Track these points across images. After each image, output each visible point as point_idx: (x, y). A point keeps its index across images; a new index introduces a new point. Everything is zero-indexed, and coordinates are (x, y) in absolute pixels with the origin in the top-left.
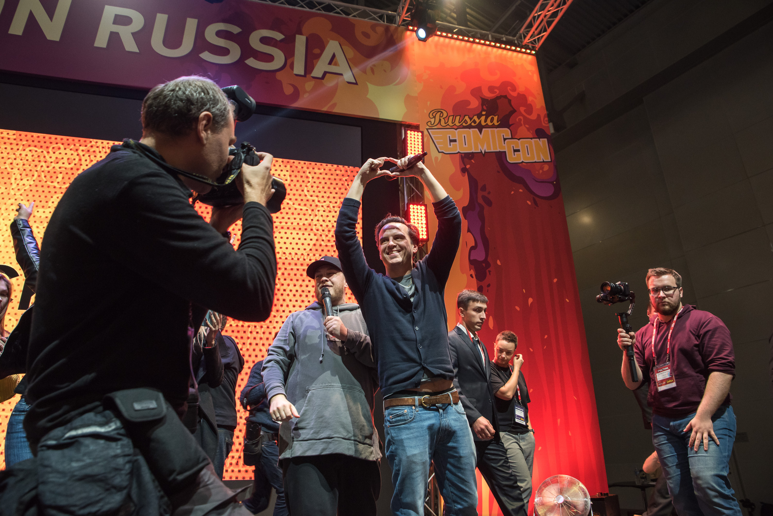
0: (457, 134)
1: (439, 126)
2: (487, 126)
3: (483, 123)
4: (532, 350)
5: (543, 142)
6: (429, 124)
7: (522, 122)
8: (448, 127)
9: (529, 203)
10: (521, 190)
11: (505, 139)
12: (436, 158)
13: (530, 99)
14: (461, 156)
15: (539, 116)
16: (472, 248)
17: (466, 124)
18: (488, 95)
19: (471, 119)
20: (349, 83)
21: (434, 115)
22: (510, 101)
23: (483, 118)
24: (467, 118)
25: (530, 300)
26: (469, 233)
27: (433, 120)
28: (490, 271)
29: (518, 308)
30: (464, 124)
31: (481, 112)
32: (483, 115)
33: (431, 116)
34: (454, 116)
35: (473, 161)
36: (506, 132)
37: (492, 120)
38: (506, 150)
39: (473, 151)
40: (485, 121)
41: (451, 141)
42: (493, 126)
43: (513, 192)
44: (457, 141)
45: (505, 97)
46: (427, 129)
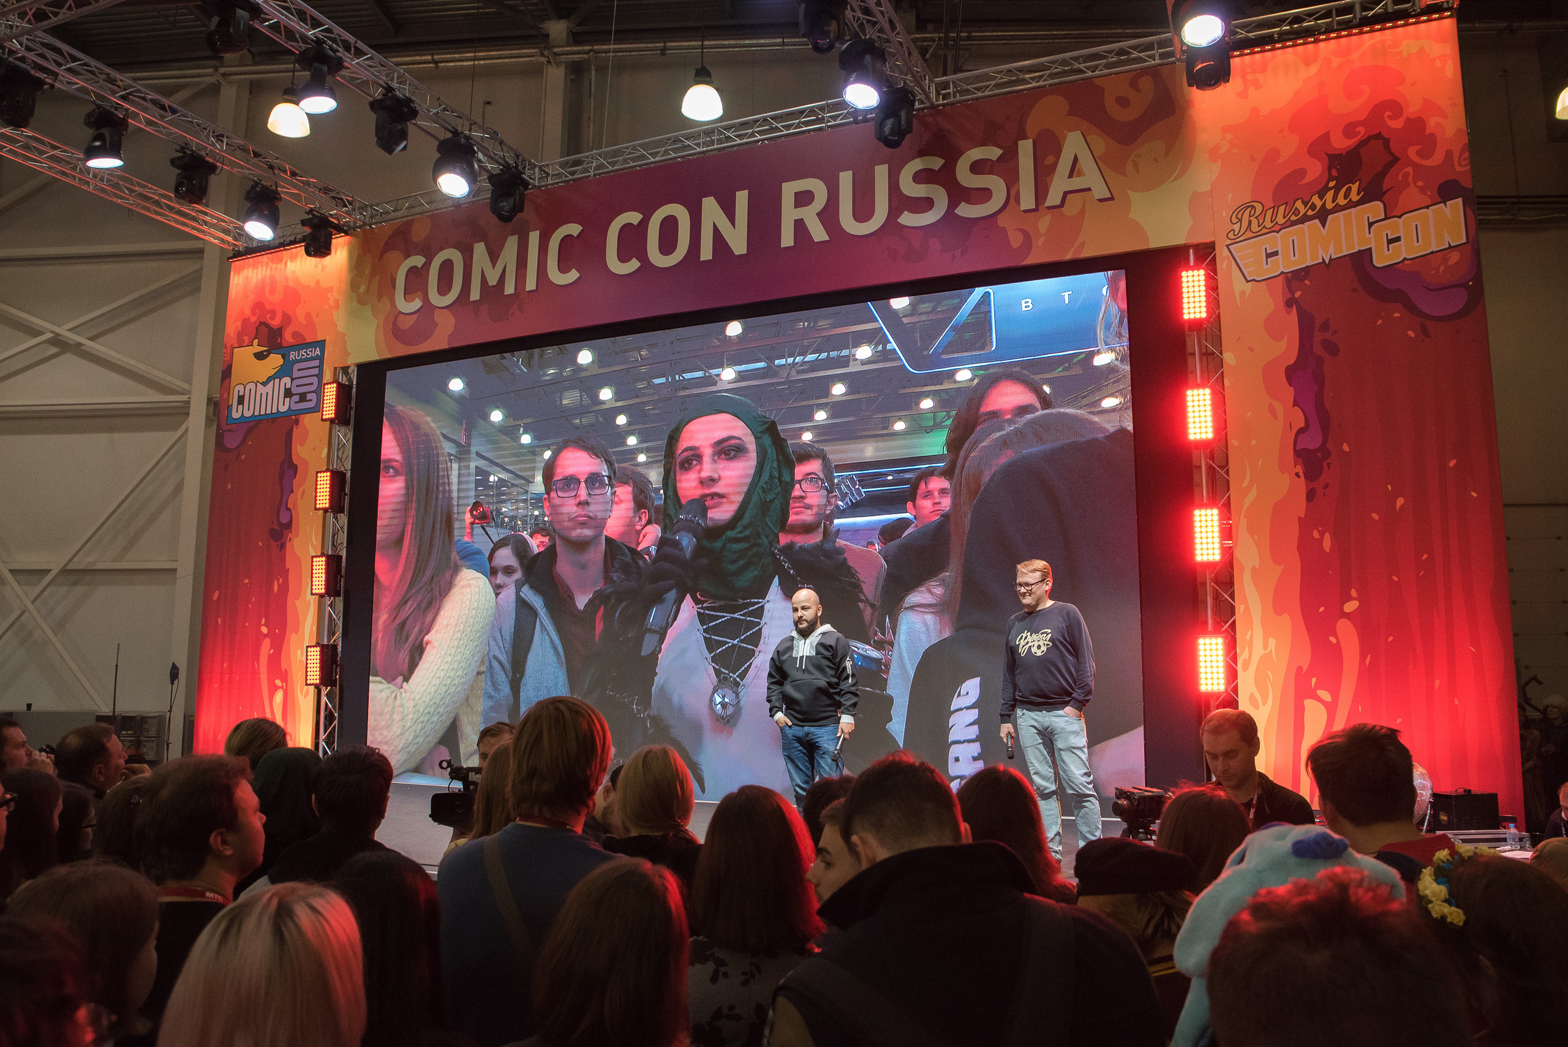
0: (1278, 241)
1: (1249, 234)
2: (1338, 209)
3: (1330, 205)
4: (1396, 579)
5: (1456, 206)
6: (1231, 235)
7: (1410, 179)
8: (1264, 231)
9: (1411, 334)
10: (1396, 315)
11: (1371, 225)
12: (1243, 293)
13: (1432, 122)
14: (1287, 277)
15: (1449, 153)
16: (1300, 432)
17: (1297, 216)
18: (1341, 143)
19: (1305, 204)
20: (1100, 200)
21: (1239, 216)
22: (1386, 142)
23: (1330, 195)
24: (1299, 205)
25: (1400, 501)
26: (1295, 408)
27: (1236, 227)
28: (1329, 465)
29: (1375, 516)
30: (1293, 218)
31: (1328, 183)
32: (1331, 188)
33: (1234, 220)
34: (1275, 208)
35: (1307, 282)
36: (1376, 209)
37: (1347, 195)
38: (1372, 245)
39: (1309, 263)
40: (1334, 199)
41: (1268, 256)
42: (1351, 205)
43: (1380, 322)
44: (1280, 253)
45: (1378, 136)
46: (1227, 246)
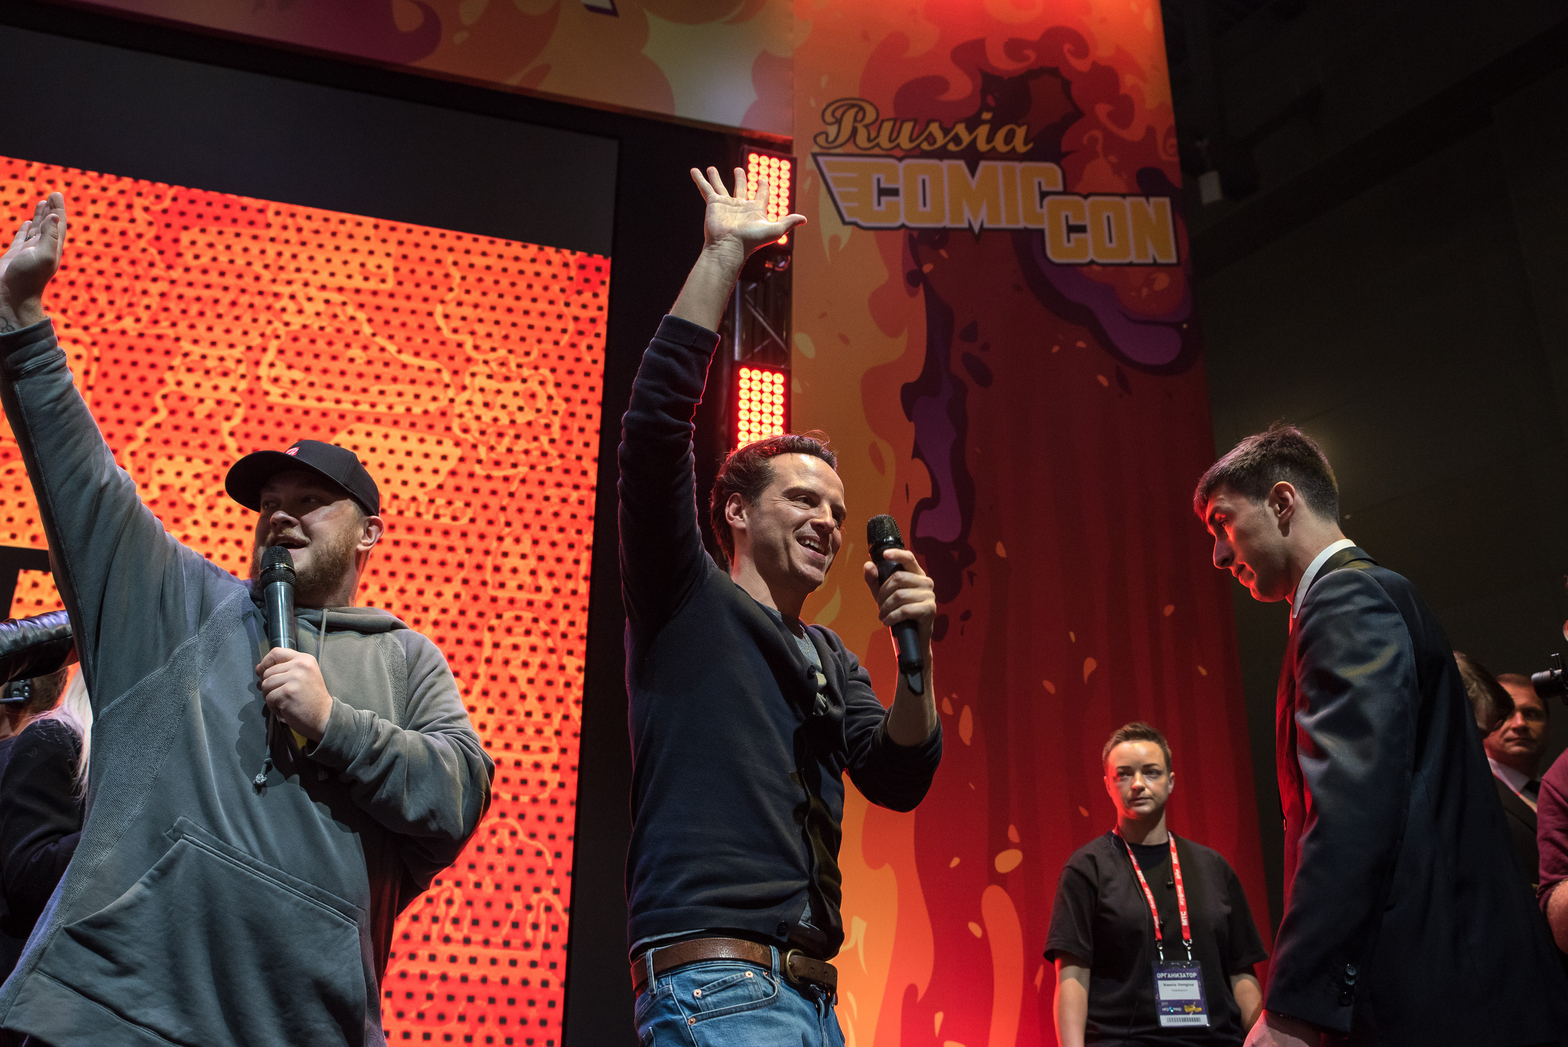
0: (899, 173)
1: (850, 148)
2: (993, 155)
3: (982, 146)
4: (1085, 813)
5: (1159, 208)
6: (821, 140)
7: (1099, 147)
8: (877, 151)
9: (1103, 380)
10: (1081, 344)
11: (1043, 195)
12: (835, 240)
13: (1129, 80)
14: (911, 237)
15: (1150, 131)
16: (924, 505)
17: (931, 144)
18: (1001, 63)
19: (946, 131)
20: (592, 9)
21: (838, 114)
22: (1066, 85)
23: (983, 131)
24: (934, 128)
25: (1090, 665)
26: (918, 461)
27: (832, 131)
28: (971, 575)
29: (1049, 686)
30: (925, 146)
31: (980, 113)
32: (985, 122)
33: (829, 118)
34: (898, 122)
35: (943, 253)
36: (1050, 174)
37: (1009, 138)
38: (1045, 226)
39: (947, 223)
40: (990, 139)
41: (883, 192)
42: (1012, 156)
43: (1056, 349)
44: (901, 192)
45: (1054, 72)
46: (815, 156)
